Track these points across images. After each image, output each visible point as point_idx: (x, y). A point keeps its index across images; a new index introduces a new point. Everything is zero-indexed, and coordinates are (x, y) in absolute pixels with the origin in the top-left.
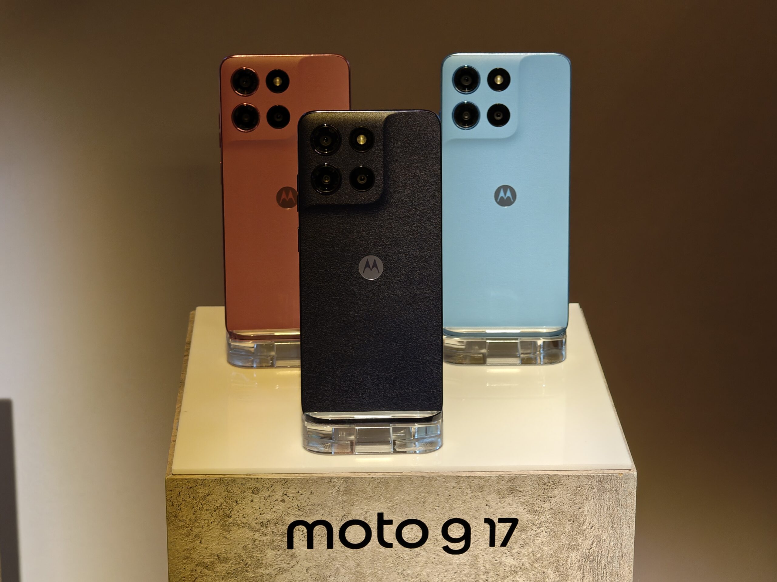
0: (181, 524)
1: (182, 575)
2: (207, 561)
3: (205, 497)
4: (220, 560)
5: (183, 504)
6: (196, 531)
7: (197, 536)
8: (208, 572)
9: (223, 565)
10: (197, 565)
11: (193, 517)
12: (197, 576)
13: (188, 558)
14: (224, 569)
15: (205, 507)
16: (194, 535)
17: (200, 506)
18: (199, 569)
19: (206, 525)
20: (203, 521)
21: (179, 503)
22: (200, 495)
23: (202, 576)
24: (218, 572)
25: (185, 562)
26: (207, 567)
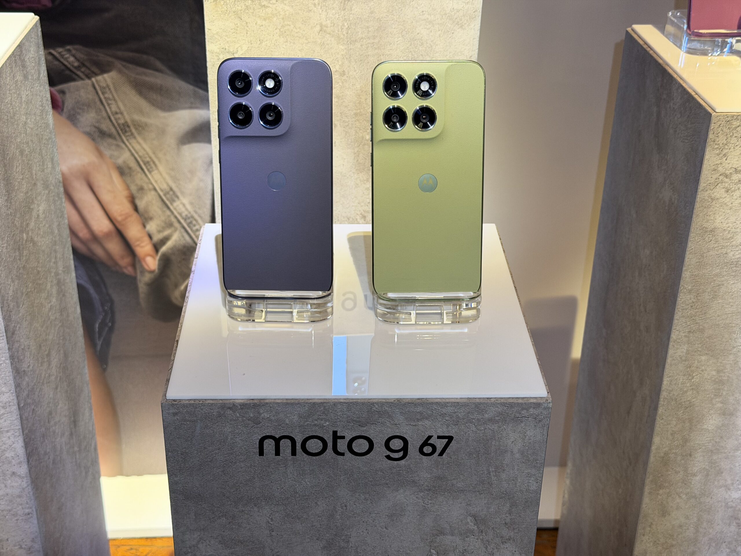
0: (716, 146)
1: (709, 182)
2: (728, 172)
3: (736, 128)
4: (736, 172)
5: (721, 133)
6: (725, 151)
7: (725, 155)
8: (726, 180)
9: (738, 175)
10: (720, 175)
11: (725, 142)
12: (719, 182)
13: (715, 170)
14: (737, 178)
15: (735, 135)
16: (723, 154)
17: (731, 134)
18: (721, 178)
19: (732, 148)
20: (731, 145)
21: (718, 132)
22: (733, 126)
23: (722, 183)
24: (733, 180)
25: (713, 172)
26: (726, 176)
